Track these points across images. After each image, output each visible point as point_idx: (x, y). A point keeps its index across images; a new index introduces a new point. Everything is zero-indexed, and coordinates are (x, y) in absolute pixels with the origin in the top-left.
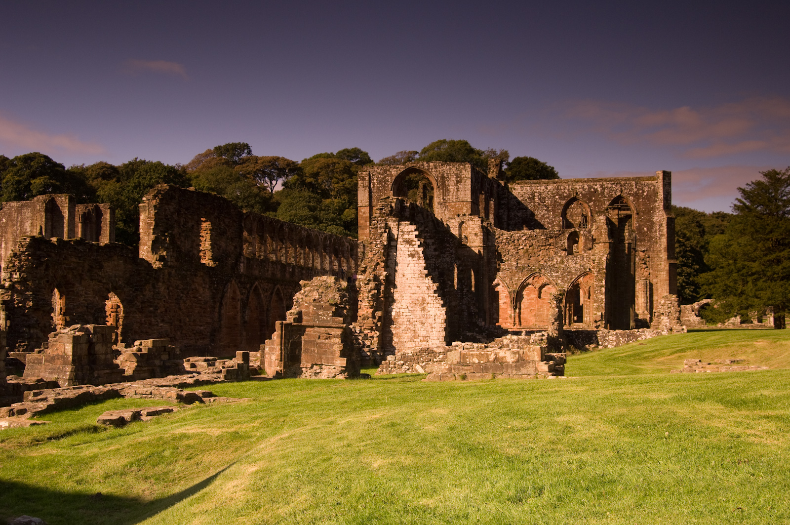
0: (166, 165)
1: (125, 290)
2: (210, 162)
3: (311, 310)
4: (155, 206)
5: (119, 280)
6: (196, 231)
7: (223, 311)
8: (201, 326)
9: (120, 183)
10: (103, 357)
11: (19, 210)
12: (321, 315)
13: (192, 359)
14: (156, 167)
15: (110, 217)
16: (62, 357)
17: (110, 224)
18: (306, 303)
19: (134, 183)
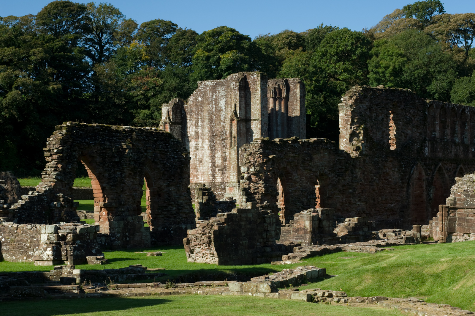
0: (353, 30)
1: (330, 176)
2: (399, 24)
3: (462, 198)
4: (351, 106)
5: (325, 168)
6: (386, 123)
7: (410, 191)
8: (392, 204)
9: (306, 52)
10: (327, 229)
11: (214, 89)
12: (469, 201)
13: (384, 231)
14: (342, 34)
15: (300, 91)
16: (304, 229)
17: (300, 98)
18: (459, 192)
19: (321, 52)
